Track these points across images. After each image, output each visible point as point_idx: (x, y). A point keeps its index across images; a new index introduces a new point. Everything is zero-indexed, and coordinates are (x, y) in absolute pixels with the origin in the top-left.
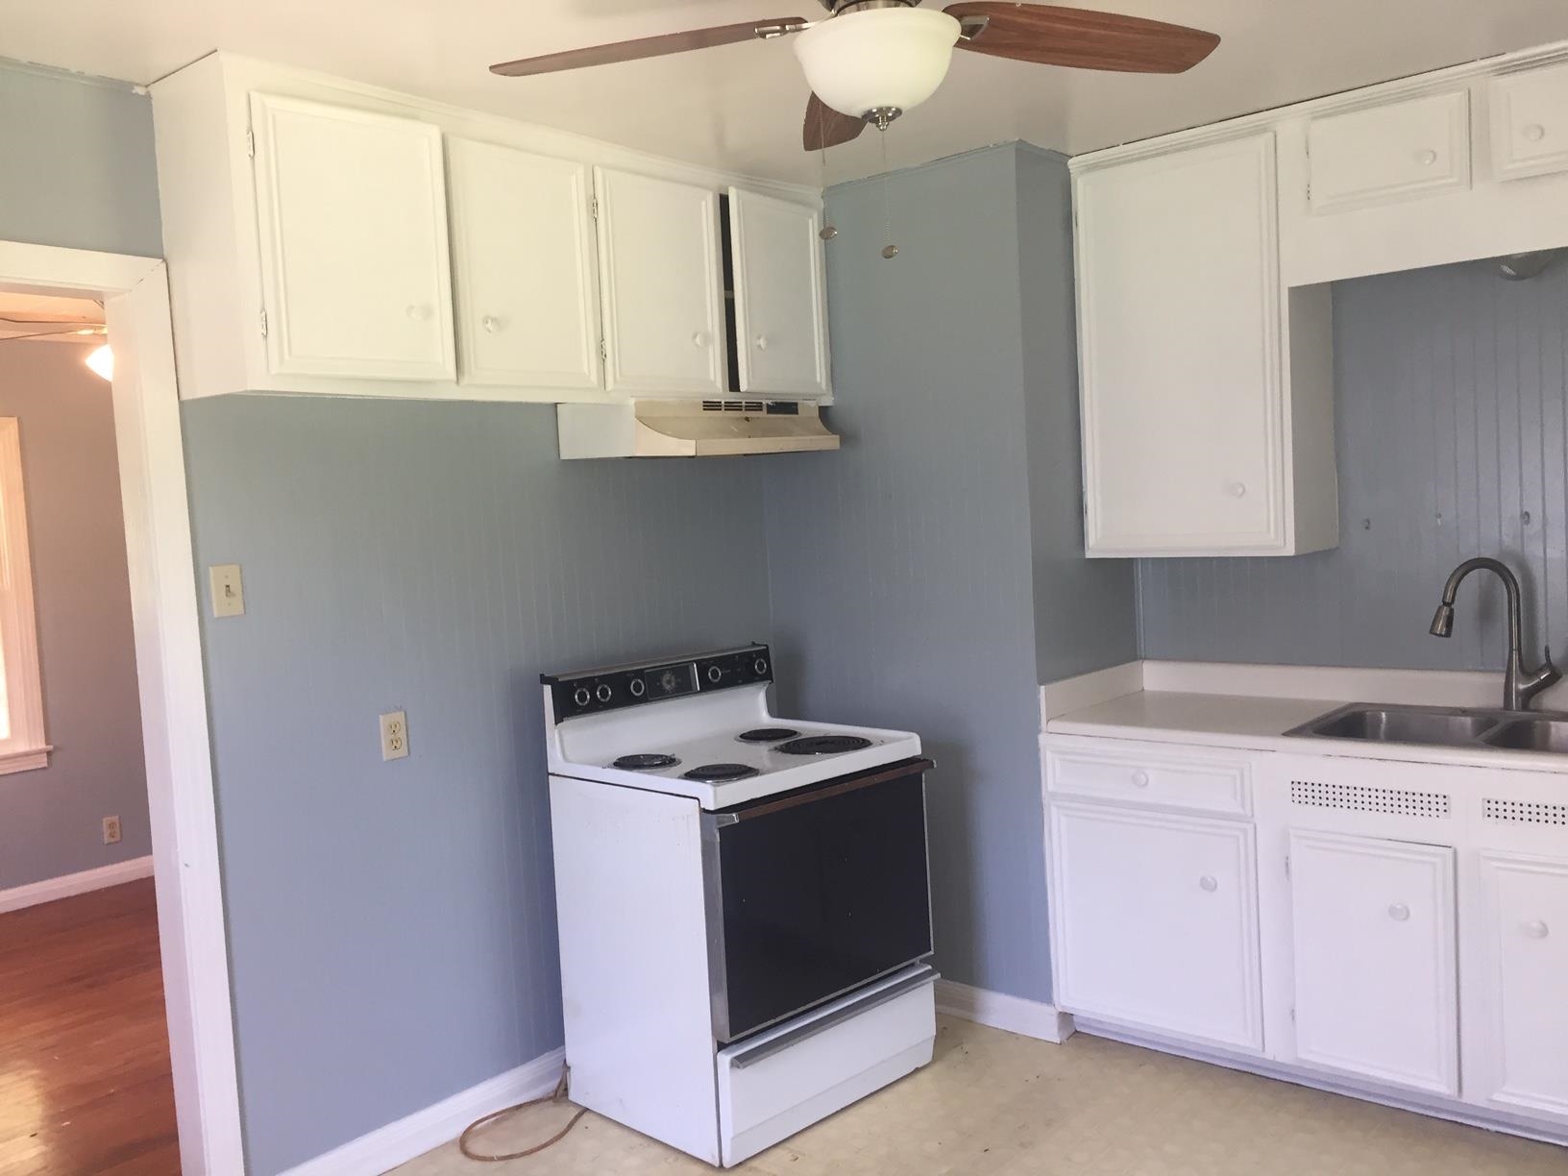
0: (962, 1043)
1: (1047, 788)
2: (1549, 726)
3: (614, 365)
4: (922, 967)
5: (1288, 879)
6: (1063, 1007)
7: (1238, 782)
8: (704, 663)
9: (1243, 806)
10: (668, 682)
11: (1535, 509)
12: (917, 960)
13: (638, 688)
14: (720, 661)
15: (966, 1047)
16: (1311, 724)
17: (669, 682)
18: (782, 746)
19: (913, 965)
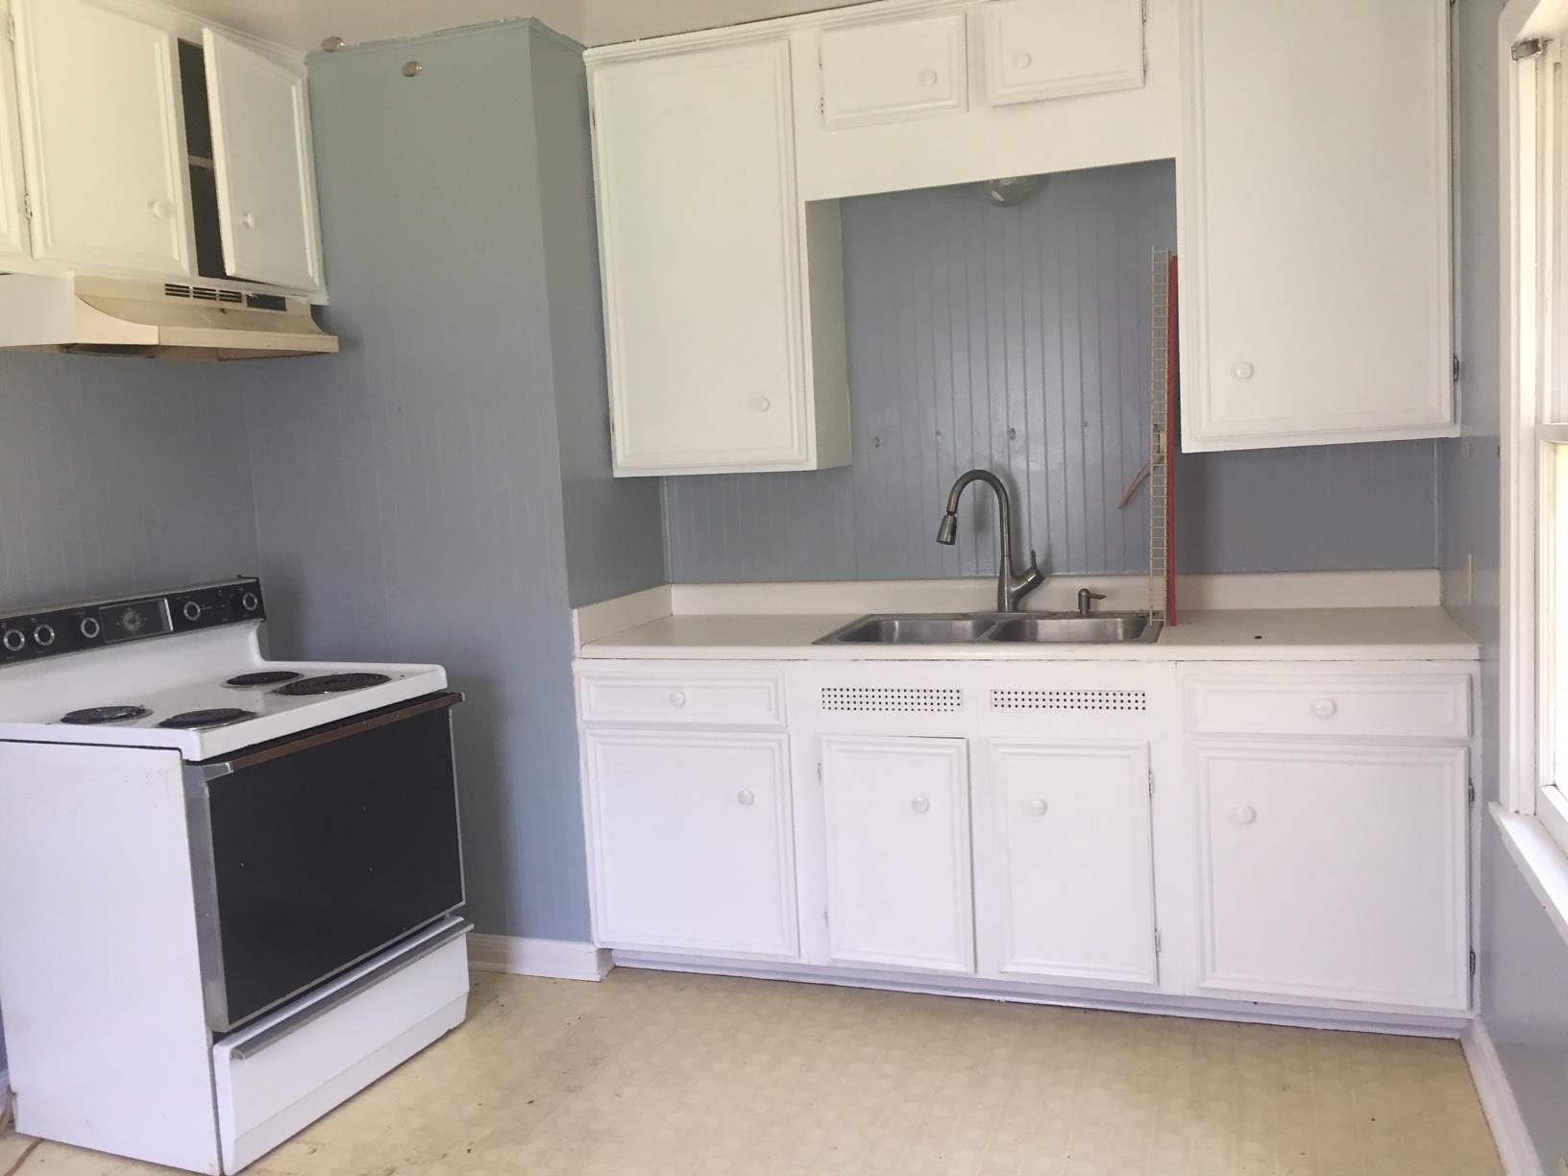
0: (497, 996)
1: (582, 714)
2: (1036, 625)
3: (43, 226)
4: (454, 920)
5: (820, 785)
6: (603, 943)
7: (773, 694)
8: (178, 598)
9: (778, 717)
10: (130, 621)
11: (1019, 425)
12: (446, 913)
13: (90, 628)
14: (200, 596)
15: (503, 1000)
16: (835, 633)
17: (132, 621)
18: (281, 688)
19: (442, 919)
